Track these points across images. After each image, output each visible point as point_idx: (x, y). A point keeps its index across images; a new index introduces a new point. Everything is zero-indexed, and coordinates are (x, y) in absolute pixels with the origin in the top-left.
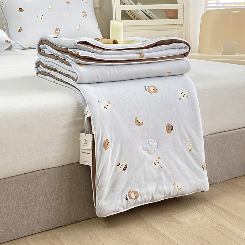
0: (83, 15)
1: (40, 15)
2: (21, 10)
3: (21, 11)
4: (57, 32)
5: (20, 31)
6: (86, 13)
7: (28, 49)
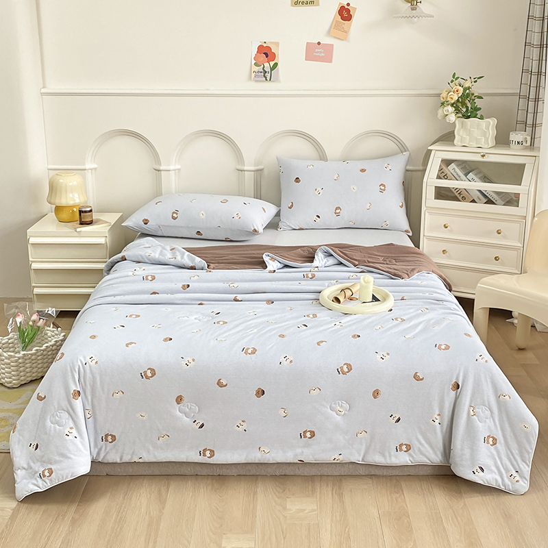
0: (380, 189)
1: (319, 189)
2: (297, 180)
3: (297, 182)
4: (337, 211)
5: (290, 208)
6: (384, 186)
7: (299, 229)
